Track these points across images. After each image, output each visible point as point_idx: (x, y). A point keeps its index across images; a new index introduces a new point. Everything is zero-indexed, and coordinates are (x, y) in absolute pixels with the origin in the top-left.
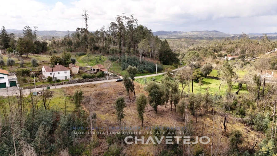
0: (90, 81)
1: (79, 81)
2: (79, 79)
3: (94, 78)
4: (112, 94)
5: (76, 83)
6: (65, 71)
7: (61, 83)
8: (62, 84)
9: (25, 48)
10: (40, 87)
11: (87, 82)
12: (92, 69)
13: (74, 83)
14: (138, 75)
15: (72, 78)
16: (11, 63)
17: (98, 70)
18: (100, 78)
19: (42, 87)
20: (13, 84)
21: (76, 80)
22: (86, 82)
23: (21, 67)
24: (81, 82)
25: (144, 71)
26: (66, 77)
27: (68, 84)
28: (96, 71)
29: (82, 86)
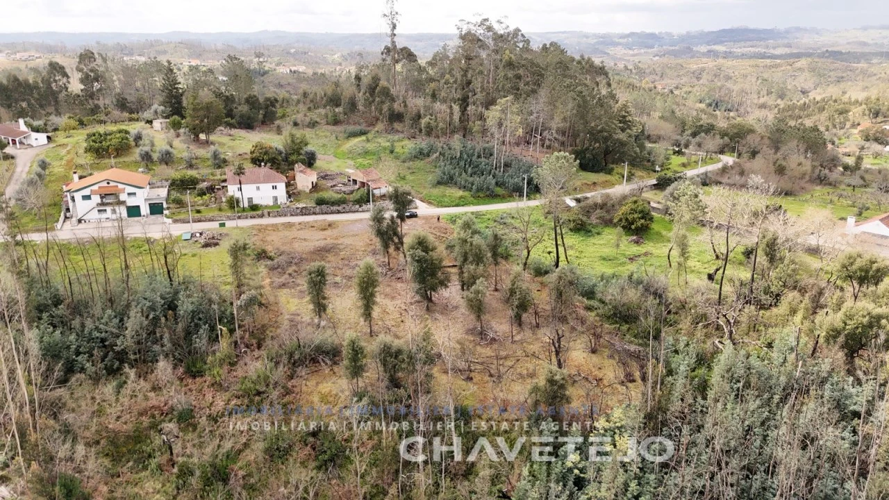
0: (332, 213)
1: (304, 212)
2: (304, 206)
3: (344, 206)
4: (358, 250)
5: (297, 215)
6: (274, 184)
7: (259, 212)
8: (262, 216)
9: (202, 121)
10: (210, 220)
11: (326, 213)
12: (349, 181)
13: (292, 215)
14: (475, 201)
15: (291, 202)
16: (167, 159)
17: (363, 184)
18: (360, 206)
19: (213, 221)
20: (156, 209)
21: (297, 208)
22: (323, 214)
23: (187, 168)
24: (309, 214)
25: (499, 190)
26: (276, 199)
27: (275, 216)
28: (357, 187)
29: (300, 224)
